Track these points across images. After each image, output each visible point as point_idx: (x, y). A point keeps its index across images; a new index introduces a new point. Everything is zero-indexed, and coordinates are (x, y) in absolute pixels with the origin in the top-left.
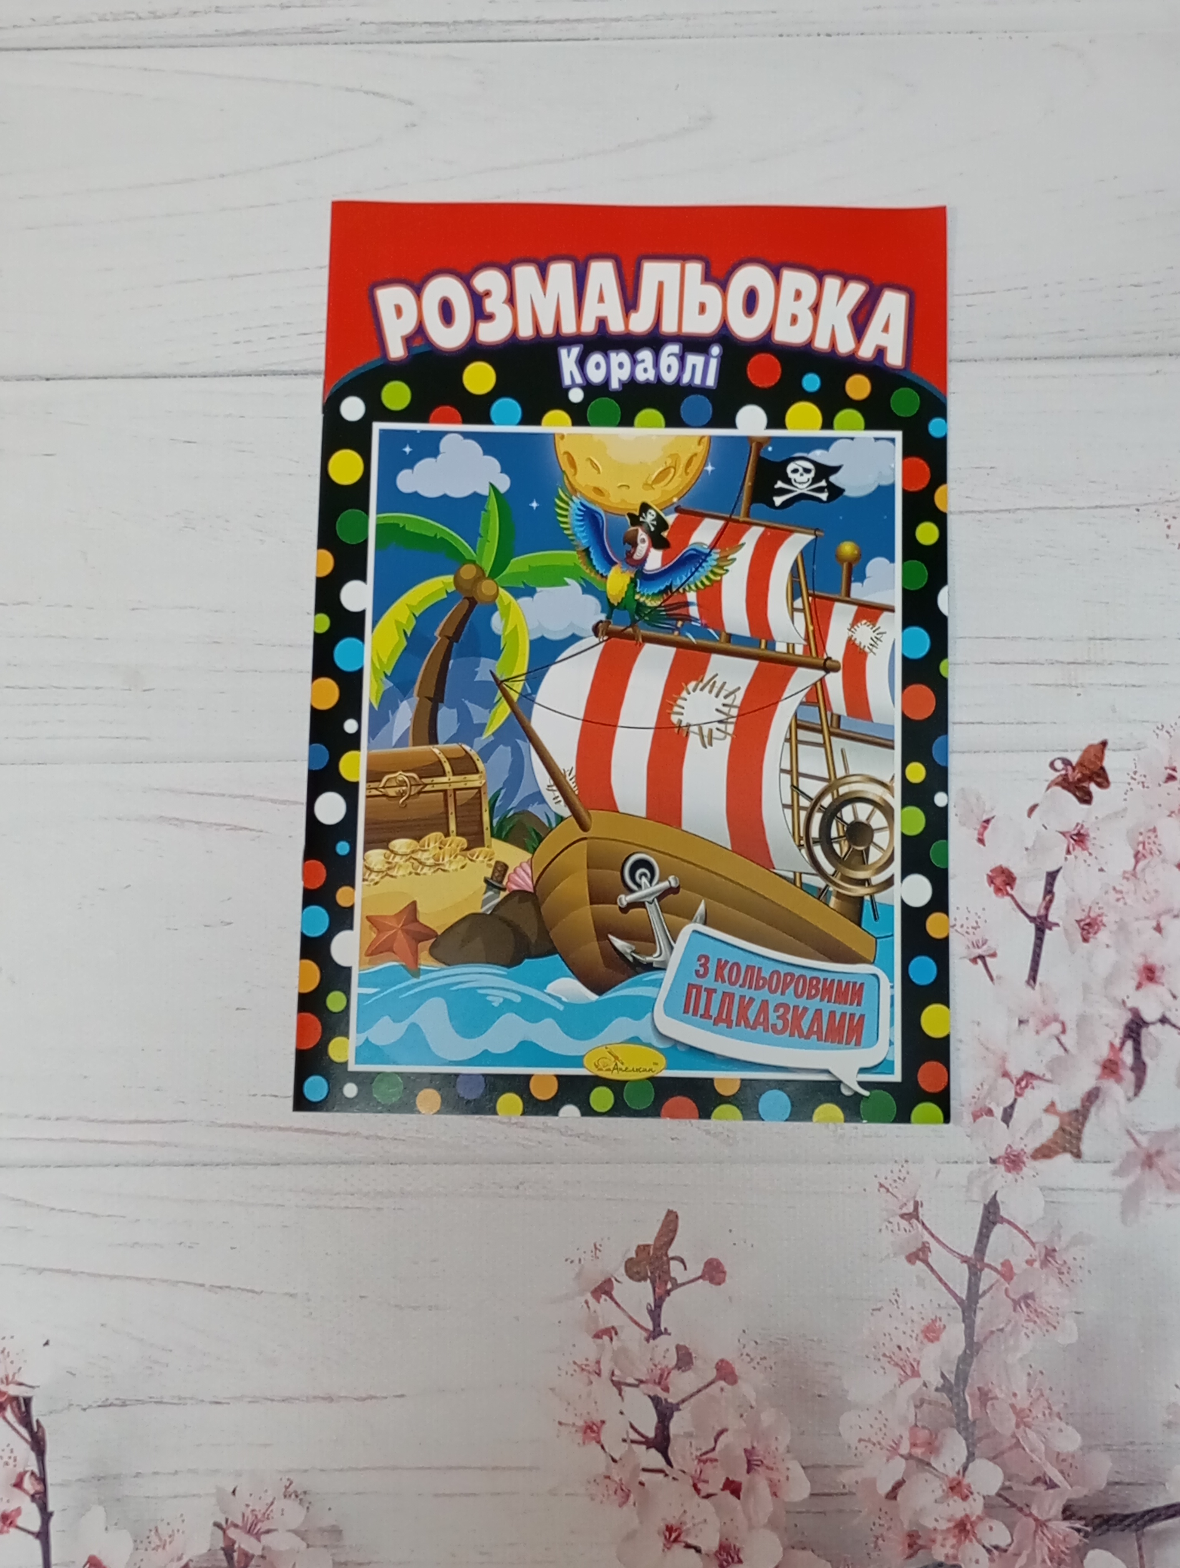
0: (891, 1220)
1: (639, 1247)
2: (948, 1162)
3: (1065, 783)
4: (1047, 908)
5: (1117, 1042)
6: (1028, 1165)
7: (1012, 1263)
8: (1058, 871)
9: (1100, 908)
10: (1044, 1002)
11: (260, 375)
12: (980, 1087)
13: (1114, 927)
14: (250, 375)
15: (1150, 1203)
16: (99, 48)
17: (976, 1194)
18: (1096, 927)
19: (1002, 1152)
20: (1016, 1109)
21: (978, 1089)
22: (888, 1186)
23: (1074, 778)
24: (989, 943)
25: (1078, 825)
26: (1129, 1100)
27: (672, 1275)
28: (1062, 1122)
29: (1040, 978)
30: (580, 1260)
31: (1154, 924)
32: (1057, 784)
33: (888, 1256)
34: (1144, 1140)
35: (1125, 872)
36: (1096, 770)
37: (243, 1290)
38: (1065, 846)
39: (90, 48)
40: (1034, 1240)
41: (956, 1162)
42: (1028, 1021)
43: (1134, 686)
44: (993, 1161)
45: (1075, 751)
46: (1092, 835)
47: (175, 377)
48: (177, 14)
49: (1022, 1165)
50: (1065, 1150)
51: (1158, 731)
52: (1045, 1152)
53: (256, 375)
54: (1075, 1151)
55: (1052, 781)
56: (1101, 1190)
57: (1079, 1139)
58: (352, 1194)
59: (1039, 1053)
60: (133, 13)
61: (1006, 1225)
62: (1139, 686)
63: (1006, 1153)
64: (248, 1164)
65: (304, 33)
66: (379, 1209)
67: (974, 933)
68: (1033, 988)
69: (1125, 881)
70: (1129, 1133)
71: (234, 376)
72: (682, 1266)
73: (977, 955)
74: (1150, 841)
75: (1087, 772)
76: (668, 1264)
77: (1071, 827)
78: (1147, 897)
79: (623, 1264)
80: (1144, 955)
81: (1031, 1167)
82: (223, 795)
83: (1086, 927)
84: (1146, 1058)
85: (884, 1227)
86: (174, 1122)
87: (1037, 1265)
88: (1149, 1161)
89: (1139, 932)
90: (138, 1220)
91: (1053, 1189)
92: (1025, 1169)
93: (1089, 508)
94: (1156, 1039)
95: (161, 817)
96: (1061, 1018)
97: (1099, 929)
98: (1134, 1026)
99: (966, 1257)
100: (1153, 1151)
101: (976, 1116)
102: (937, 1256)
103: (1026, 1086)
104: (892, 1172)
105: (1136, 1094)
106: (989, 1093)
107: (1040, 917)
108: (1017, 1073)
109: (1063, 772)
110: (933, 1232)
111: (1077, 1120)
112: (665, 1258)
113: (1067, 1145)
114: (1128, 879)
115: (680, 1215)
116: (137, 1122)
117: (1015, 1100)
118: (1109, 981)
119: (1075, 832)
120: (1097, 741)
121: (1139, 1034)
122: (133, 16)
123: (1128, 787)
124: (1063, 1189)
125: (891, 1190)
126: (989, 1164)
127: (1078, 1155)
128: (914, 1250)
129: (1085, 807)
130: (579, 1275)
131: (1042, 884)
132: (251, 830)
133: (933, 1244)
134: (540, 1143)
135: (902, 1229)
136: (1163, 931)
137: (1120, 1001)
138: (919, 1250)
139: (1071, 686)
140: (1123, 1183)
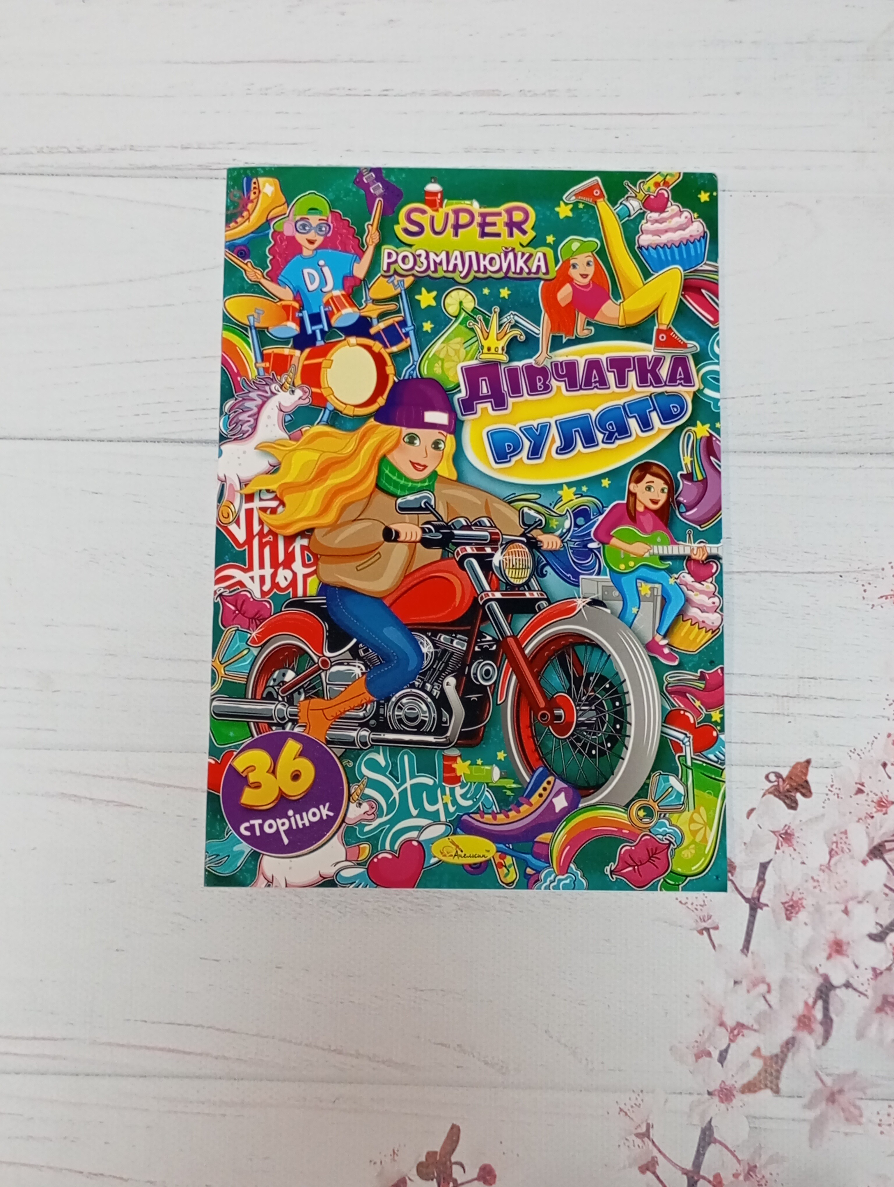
0: (628, 1138)
1: (428, 1153)
2: (674, 1093)
3: (776, 792)
4: (760, 892)
5: (810, 1001)
6: (737, 1097)
7: (722, 1176)
8: (769, 862)
9: (800, 893)
10: (754, 967)
11: (155, 442)
12: (701, 1033)
13: (811, 909)
14: (147, 442)
15: (833, 1131)
16: (37, 174)
17: (696, 1120)
18: (797, 909)
19: (718, 1087)
20: (730, 1051)
21: (700, 1035)
22: (626, 1110)
23: (783, 788)
24: (712, 918)
25: (786, 826)
26: (818, 1048)
27: (454, 1176)
28: (765, 1064)
29: (752, 948)
30: (381, 1162)
31: (843, 907)
32: (770, 793)
33: (624, 1167)
34: (828, 1081)
35: (821, 865)
36: (802, 783)
37: (114, 1177)
38: (775, 843)
39: (30, 174)
40: (740, 1158)
41: (681, 1093)
42: (741, 982)
43: (834, 717)
44: (709, 1093)
45: (784, 767)
46: (796, 835)
47: (87, 440)
48: (99, 150)
49: (732, 1097)
50: (766, 1086)
51: (851, 754)
52: (750, 1088)
53: (151, 442)
54: (774, 1087)
55: (767, 790)
56: (793, 1120)
57: (778, 1078)
58: (203, 1103)
59: (748, 1008)
60: (65, 147)
61: (717, 1144)
62: (838, 717)
63: (721, 1088)
64: (122, 1076)
65: (200, 169)
66: (224, 1115)
67: (701, 910)
68: (746, 956)
69: (821, 873)
70: (817, 1074)
71: (134, 441)
72: (462, 1170)
73: (702, 927)
74: (841, 841)
75: (795, 784)
76: (451, 1167)
77: (779, 827)
78: (838, 886)
79: (416, 1165)
80: (834, 932)
81: (739, 1099)
82: (112, 778)
83: (790, 908)
84: (833, 1016)
85: (622, 1145)
86: (64, 1039)
87: (741, 1178)
88: (832, 1098)
89: (831, 913)
90: (32, 1118)
91: (755, 1117)
92: (734, 1101)
93: (802, 573)
94: (841, 1000)
95: (62, 793)
96: (768, 980)
97: (799, 910)
98: (824, 989)
99: (686, 1169)
100: (836, 1089)
101: (698, 1057)
102: (663, 1169)
103: (738, 1034)
104: (630, 1099)
105: (823, 1044)
106: (709, 1038)
107: (753, 898)
108: (730, 1023)
109: (776, 783)
110: (661, 1149)
111: (776, 1063)
112: (448, 1163)
113: (769, 1084)
114: (824, 871)
115: (461, 1128)
116: (35, 1038)
117: (729, 1046)
118: (806, 952)
119: (784, 831)
120: (803, 760)
121: (827, 996)
122: (65, 150)
123: (826, 797)
124: (764, 1118)
125: (629, 1114)
126: (707, 1096)
127: (777, 1091)
128: (645, 1162)
129: (792, 811)
130: (380, 1174)
131: (756, 873)
132: (133, 806)
133: (660, 1159)
134: (353, 1066)
135: (637, 1146)
136: (851, 914)
137: (814, 968)
138: (649, 1162)
139: (784, 714)
140: (811, 1115)
